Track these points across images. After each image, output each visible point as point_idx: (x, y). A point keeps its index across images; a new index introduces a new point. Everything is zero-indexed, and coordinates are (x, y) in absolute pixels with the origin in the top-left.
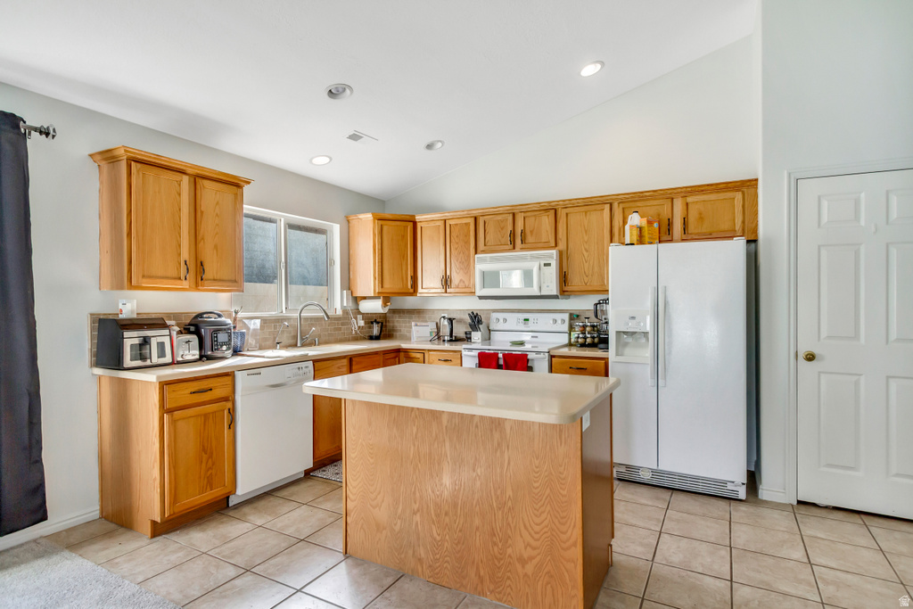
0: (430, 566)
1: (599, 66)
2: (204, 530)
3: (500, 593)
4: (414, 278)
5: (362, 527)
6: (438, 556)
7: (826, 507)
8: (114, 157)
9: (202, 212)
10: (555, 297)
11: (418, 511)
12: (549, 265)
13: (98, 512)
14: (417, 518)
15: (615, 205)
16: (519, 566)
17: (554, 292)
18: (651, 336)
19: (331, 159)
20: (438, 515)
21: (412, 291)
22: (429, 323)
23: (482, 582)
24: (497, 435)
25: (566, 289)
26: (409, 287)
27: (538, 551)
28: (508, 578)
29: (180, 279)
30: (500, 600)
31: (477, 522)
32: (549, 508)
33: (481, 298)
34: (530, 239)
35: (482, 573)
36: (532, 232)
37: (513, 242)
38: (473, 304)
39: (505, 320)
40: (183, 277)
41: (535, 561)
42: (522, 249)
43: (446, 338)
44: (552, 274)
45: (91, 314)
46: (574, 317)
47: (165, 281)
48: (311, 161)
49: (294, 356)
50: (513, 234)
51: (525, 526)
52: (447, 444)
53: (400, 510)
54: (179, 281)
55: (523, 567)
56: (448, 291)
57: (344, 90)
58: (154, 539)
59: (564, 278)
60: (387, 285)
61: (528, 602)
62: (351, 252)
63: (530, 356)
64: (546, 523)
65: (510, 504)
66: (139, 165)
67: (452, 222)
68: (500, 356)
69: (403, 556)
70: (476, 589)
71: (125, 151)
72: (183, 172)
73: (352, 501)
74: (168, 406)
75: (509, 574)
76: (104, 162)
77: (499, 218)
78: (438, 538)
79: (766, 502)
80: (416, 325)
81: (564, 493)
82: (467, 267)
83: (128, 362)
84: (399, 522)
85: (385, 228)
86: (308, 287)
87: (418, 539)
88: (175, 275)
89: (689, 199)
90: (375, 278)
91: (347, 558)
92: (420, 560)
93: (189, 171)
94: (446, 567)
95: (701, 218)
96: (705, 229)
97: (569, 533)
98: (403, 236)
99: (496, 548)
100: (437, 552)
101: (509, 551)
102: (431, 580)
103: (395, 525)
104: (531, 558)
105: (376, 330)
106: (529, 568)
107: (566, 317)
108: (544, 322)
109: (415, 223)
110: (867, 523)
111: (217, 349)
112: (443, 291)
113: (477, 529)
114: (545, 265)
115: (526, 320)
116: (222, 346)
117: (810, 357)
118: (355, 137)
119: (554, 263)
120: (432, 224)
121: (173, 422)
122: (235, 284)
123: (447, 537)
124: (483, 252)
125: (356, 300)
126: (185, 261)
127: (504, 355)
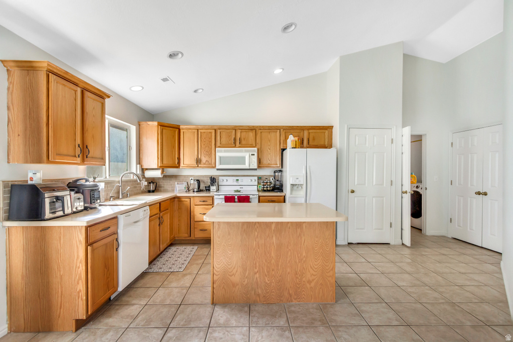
0: (264, 296)
1: (281, 70)
2: (110, 317)
3: (299, 298)
4: (179, 159)
5: (223, 288)
6: (268, 291)
7: (356, 244)
8: (32, 67)
9: (87, 113)
10: (256, 169)
11: (257, 272)
12: (254, 155)
13: (7, 329)
14: (257, 275)
15: (282, 130)
16: (308, 285)
17: (256, 167)
18: (304, 186)
19: (143, 88)
20: (268, 272)
21: (178, 165)
22: (184, 183)
23: (291, 296)
24: (299, 230)
25: (260, 166)
26: (177, 163)
27: (316, 276)
28: (303, 291)
29: (75, 156)
30: (299, 302)
31: (289, 270)
32: (321, 257)
33: (218, 169)
34: (243, 142)
35: (291, 292)
36: (244, 139)
37: (235, 143)
38: (213, 172)
39: (227, 180)
40: (77, 156)
41: (315, 281)
42: (239, 147)
43: (195, 190)
44: (255, 159)
45: (3, 182)
46: (259, 178)
47: (69, 158)
48: (130, 89)
49: (142, 204)
50: (235, 139)
51: (311, 267)
52: (274, 238)
53: (247, 274)
54: (75, 158)
55: (310, 285)
56: (199, 166)
57: (177, 54)
58: (79, 332)
59: (259, 161)
60: (165, 162)
61: (312, 298)
62: (141, 143)
63: (251, 196)
64: (320, 264)
65: (304, 259)
66: (55, 77)
67: (202, 131)
68: (236, 197)
69: (248, 296)
70: (288, 300)
71: (48, 65)
72: (76, 85)
73: (217, 275)
74: (90, 241)
75: (303, 289)
76: (17, 69)
77: (228, 131)
78: (268, 282)
79: (339, 245)
80: (178, 184)
81: (327, 250)
82: (210, 153)
83: (48, 214)
84: (246, 280)
85: (164, 131)
86: (119, 163)
87: (258, 285)
88: (73, 154)
89: (310, 131)
90: (158, 158)
91: (215, 305)
92: (259, 295)
93: (81, 85)
94: (273, 295)
95: (314, 139)
96: (315, 143)
97: (329, 266)
98: (173, 136)
99: (297, 280)
100: (267, 288)
101: (304, 279)
102: (265, 303)
103: (244, 282)
104: (313, 280)
105: (152, 187)
106: (313, 284)
107: (256, 178)
108: (246, 181)
109: (179, 129)
111: (94, 202)
112: (197, 166)
113: (289, 273)
114: (252, 155)
115: (237, 180)
116: (97, 200)
117: (353, 192)
118: (165, 80)
119: (256, 154)
120: (190, 130)
121: (93, 251)
122: (102, 160)
123: (273, 281)
124: (219, 147)
125: (143, 170)
126: (79, 145)
127: (238, 197)
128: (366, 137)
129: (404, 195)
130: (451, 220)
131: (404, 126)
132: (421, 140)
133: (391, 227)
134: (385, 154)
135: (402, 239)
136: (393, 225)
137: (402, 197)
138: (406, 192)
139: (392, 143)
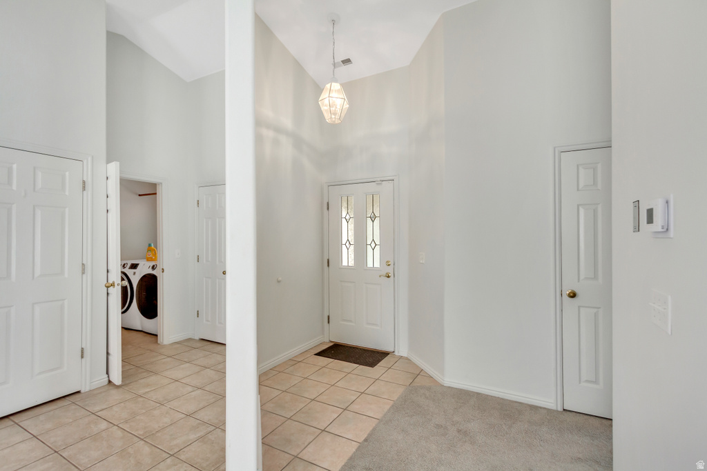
110: (17, 422)
128: (10, 171)
129: (111, 289)
130: (198, 314)
131: (108, 161)
132: (156, 194)
133: (82, 357)
134: (67, 210)
135: (107, 373)
136: (87, 353)
137: (108, 293)
138: (113, 285)
139: (84, 188)
